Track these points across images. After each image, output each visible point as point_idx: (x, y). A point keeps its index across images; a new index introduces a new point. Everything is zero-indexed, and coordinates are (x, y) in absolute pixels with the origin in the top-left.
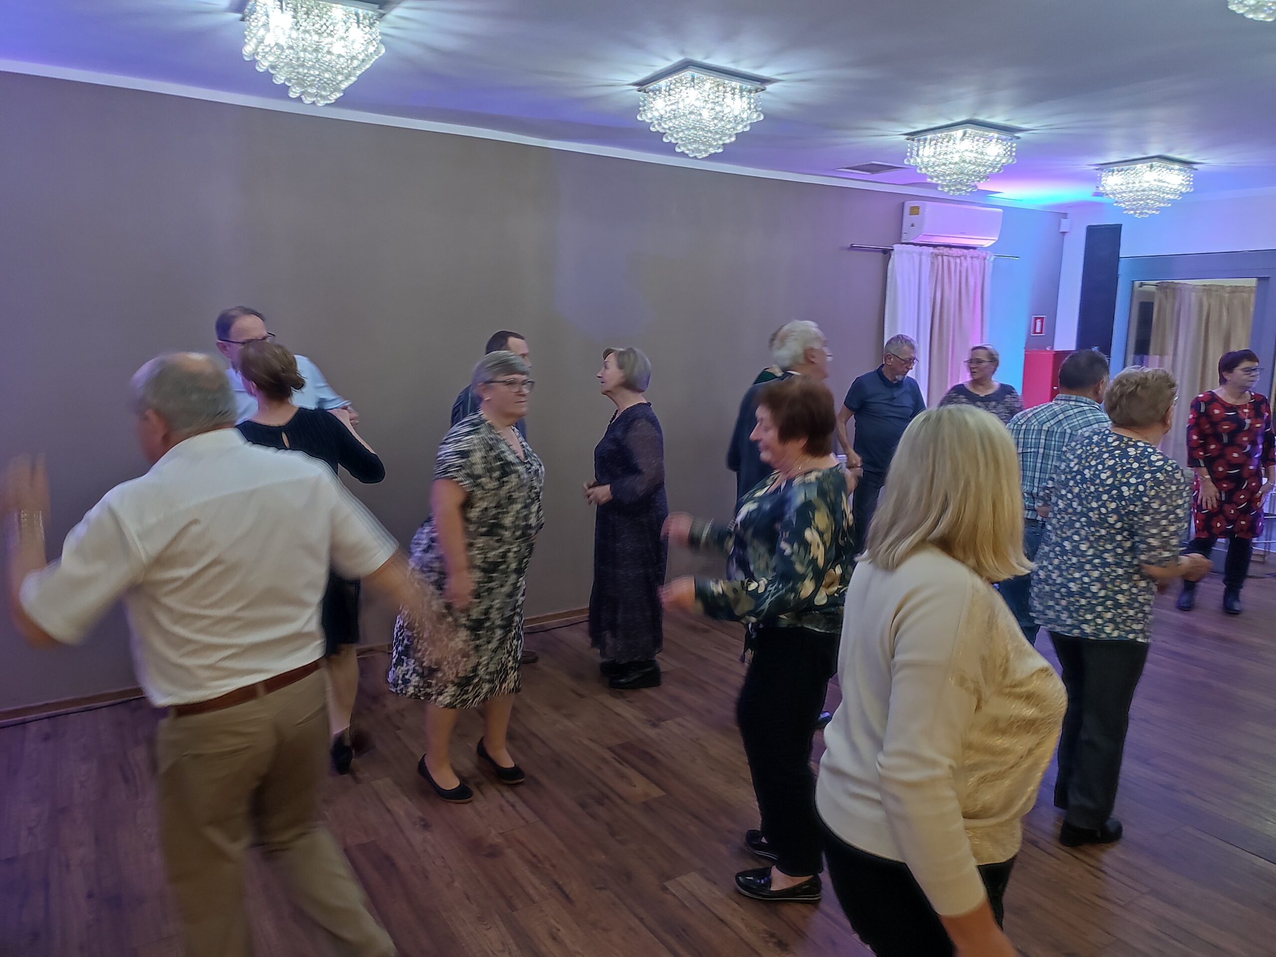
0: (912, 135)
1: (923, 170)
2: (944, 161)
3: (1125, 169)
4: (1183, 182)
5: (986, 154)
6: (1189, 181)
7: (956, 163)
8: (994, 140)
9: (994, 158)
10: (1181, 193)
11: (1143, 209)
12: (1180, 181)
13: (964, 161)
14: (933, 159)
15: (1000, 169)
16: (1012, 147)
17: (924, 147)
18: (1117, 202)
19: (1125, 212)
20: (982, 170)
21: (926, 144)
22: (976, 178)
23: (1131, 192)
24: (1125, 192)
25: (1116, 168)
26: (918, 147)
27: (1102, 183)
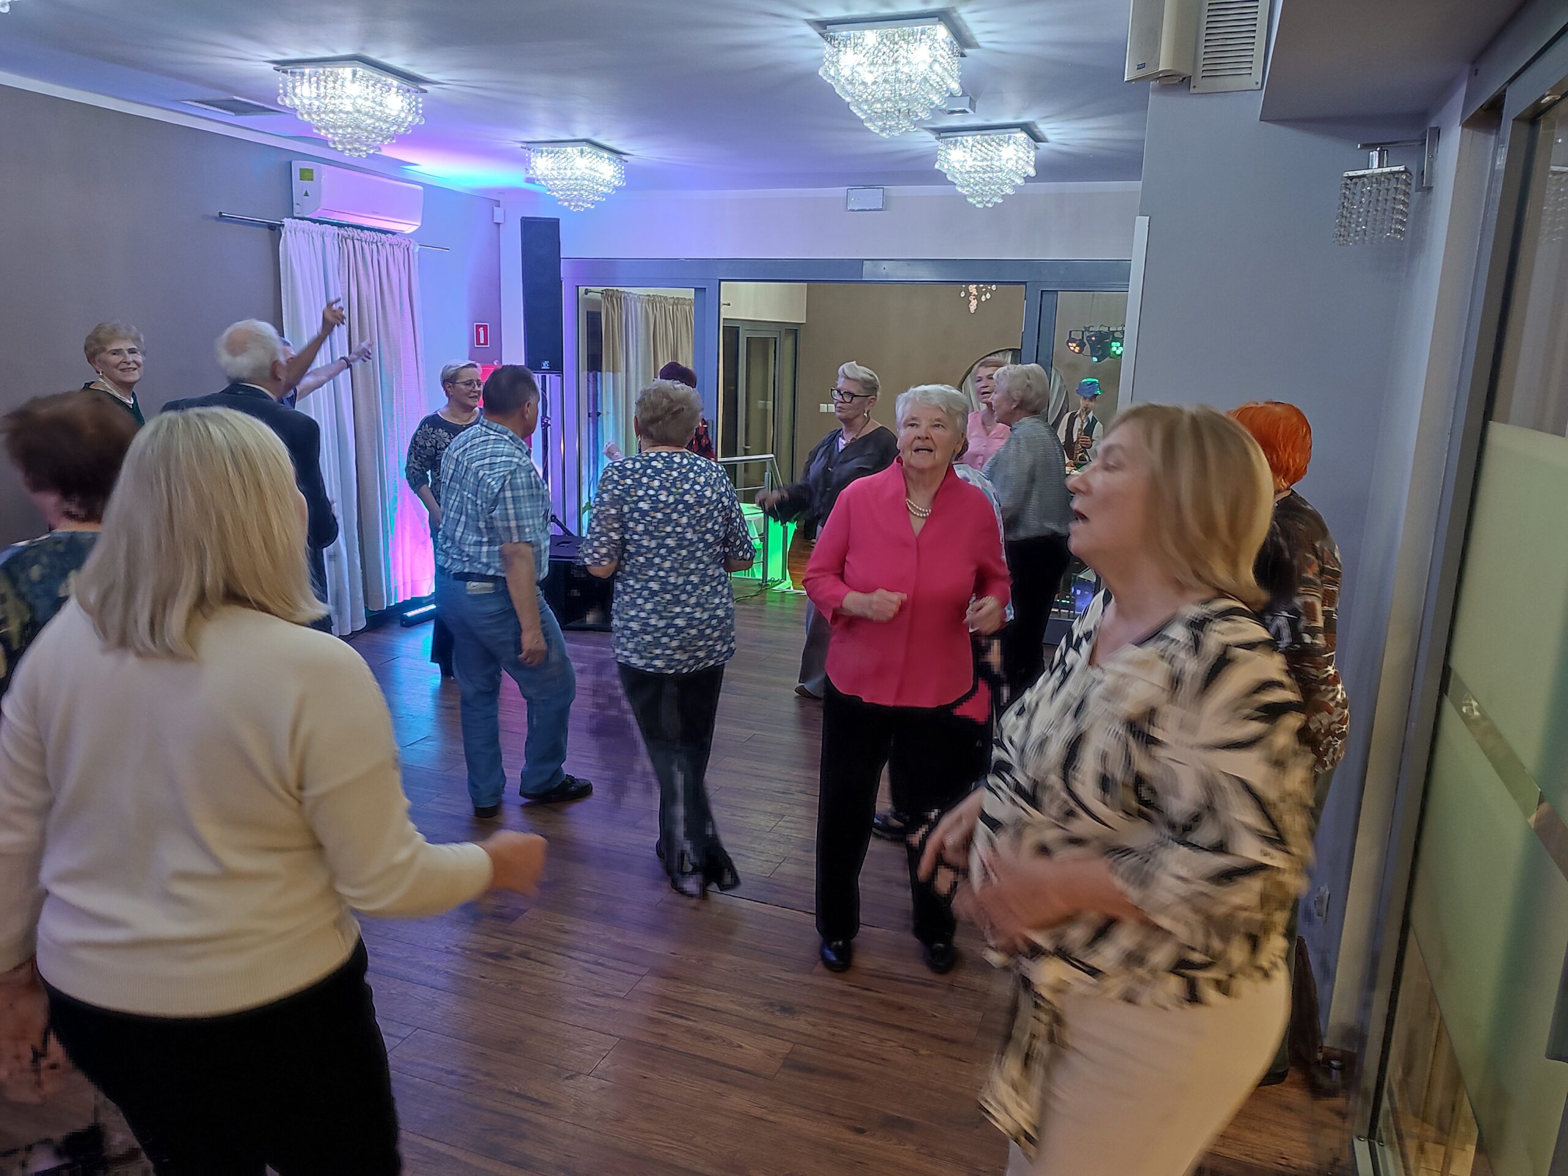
0: (282, 65)
1: (306, 116)
2: (331, 107)
3: (555, 151)
4: (615, 174)
5: (387, 106)
6: (621, 173)
7: (348, 113)
8: (394, 90)
9: (397, 113)
10: (614, 186)
11: (578, 201)
12: (612, 173)
13: (359, 111)
14: (316, 103)
15: (407, 129)
16: (417, 103)
17: (302, 84)
18: (549, 190)
19: (559, 203)
20: (384, 127)
21: (305, 81)
22: (378, 137)
23: (563, 179)
24: (557, 179)
25: (544, 148)
26: (293, 82)
27: (532, 165)
